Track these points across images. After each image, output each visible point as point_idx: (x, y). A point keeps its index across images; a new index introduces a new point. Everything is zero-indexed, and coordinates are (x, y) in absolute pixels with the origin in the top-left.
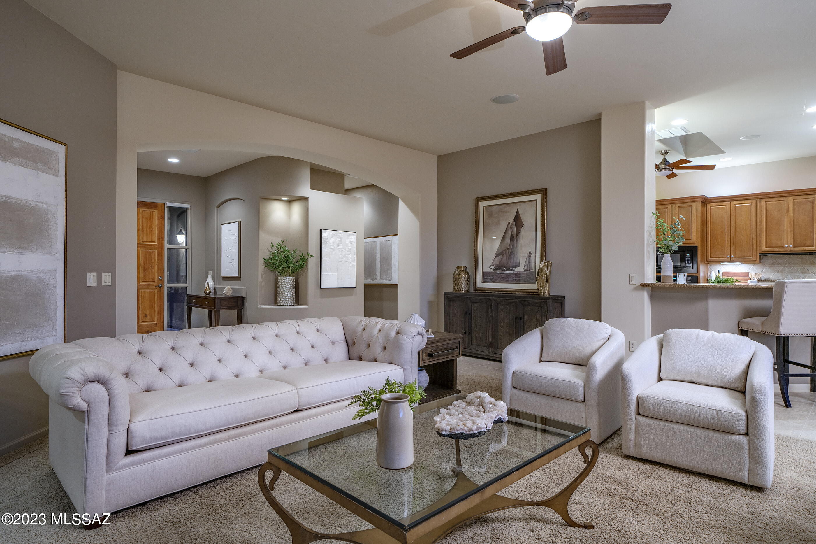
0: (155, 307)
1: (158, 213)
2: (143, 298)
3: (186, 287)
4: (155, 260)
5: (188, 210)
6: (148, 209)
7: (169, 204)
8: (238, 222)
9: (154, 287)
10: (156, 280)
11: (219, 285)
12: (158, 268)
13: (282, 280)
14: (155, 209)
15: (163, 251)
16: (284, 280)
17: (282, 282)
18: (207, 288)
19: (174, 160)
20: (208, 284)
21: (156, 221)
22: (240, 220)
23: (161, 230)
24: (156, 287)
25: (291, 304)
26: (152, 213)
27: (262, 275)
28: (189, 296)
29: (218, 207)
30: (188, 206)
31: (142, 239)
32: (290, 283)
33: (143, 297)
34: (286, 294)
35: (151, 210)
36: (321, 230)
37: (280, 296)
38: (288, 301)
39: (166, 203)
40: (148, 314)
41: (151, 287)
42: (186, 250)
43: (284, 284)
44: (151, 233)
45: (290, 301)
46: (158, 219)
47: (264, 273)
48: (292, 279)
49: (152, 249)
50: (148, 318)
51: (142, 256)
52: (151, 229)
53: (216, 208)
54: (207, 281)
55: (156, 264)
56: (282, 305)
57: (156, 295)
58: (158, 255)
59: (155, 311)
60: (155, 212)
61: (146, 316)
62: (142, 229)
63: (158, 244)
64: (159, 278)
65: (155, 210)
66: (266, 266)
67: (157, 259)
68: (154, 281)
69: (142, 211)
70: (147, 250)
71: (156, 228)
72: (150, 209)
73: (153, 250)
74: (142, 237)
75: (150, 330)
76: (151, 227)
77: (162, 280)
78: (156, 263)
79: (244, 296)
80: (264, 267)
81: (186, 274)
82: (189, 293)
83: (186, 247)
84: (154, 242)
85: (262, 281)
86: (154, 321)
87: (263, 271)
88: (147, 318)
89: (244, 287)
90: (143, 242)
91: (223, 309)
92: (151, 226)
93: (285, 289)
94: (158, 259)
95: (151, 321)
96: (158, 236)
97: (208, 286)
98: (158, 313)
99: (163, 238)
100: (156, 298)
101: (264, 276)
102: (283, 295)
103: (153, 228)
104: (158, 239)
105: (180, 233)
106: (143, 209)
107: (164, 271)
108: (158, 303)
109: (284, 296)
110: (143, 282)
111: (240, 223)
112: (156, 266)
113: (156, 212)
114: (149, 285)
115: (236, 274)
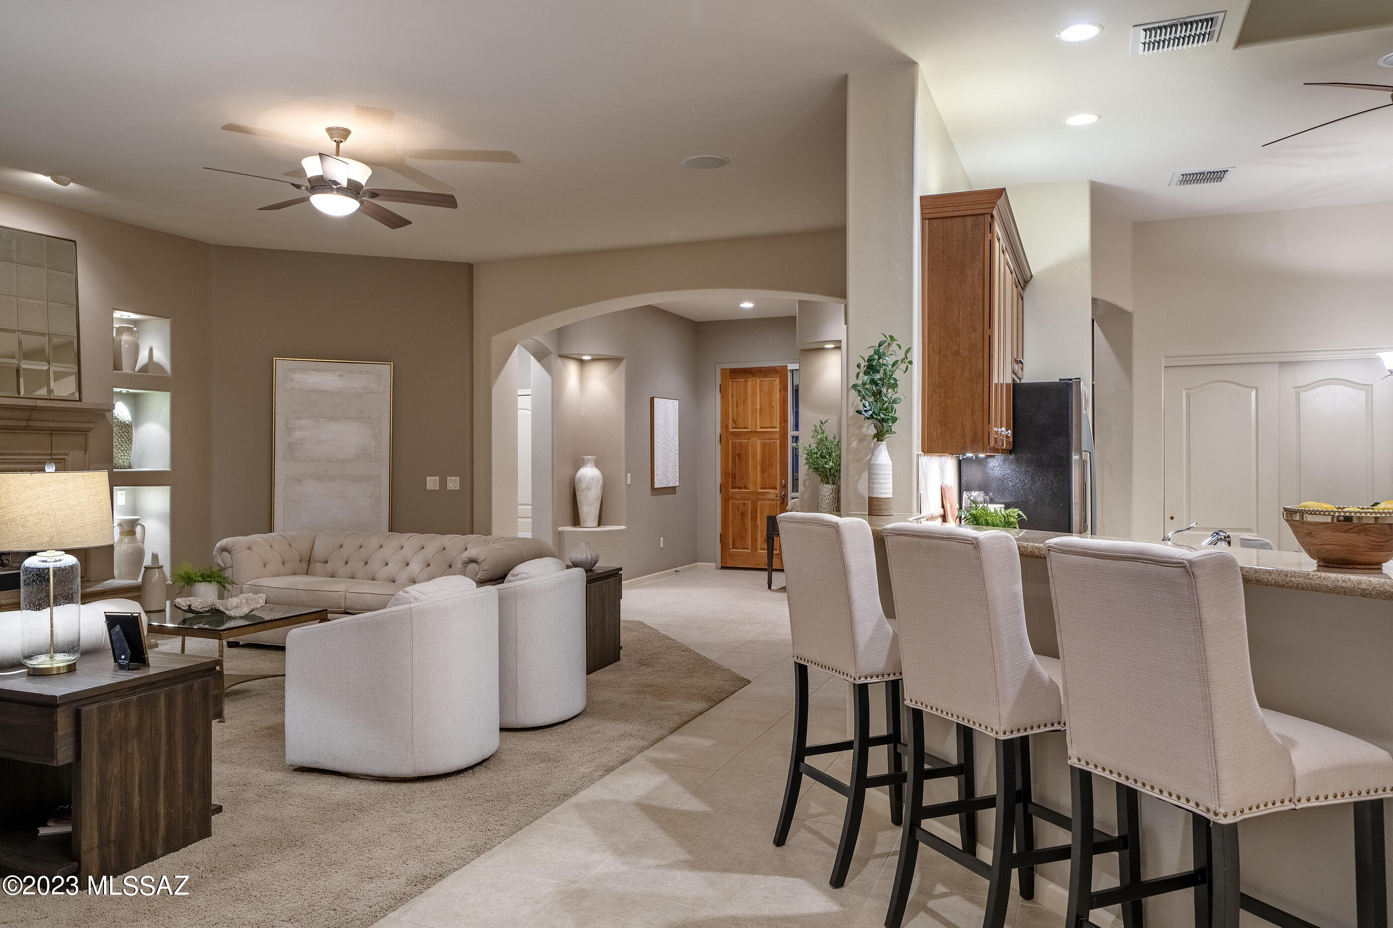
1: (780, 383)
4: (776, 455)
6: (767, 377)
7: (792, 367)
10: (778, 486)
12: (780, 467)
14: (776, 377)
15: (786, 440)
19: (747, 305)
21: (777, 395)
23: (784, 408)
24: (777, 496)
26: (773, 383)
33: (762, 511)
35: (771, 379)
39: (787, 366)
41: (771, 496)
44: (771, 414)
46: (780, 391)
49: (772, 439)
51: (760, 450)
52: (772, 408)
55: (778, 462)
57: (778, 509)
58: (780, 447)
60: (775, 381)
62: (760, 409)
63: (780, 430)
64: (781, 484)
65: (775, 379)
67: (778, 453)
68: (776, 488)
69: (760, 381)
70: (767, 441)
71: (778, 405)
72: (770, 377)
73: (774, 440)
74: (760, 422)
77: (785, 486)
78: (778, 460)
84: (775, 428)
85: (804, 491)
90: (761, 429)
92: (771, 403)
94: (781, 453)
96: (780, 418)
99: (786, 421)
103: (774, 406)
104: (781, 422)
106: (761, 379)
107: (788, 472)
110: (762, 488)
112: (778, 465)
113: (777, 381)
114: (769, 493)
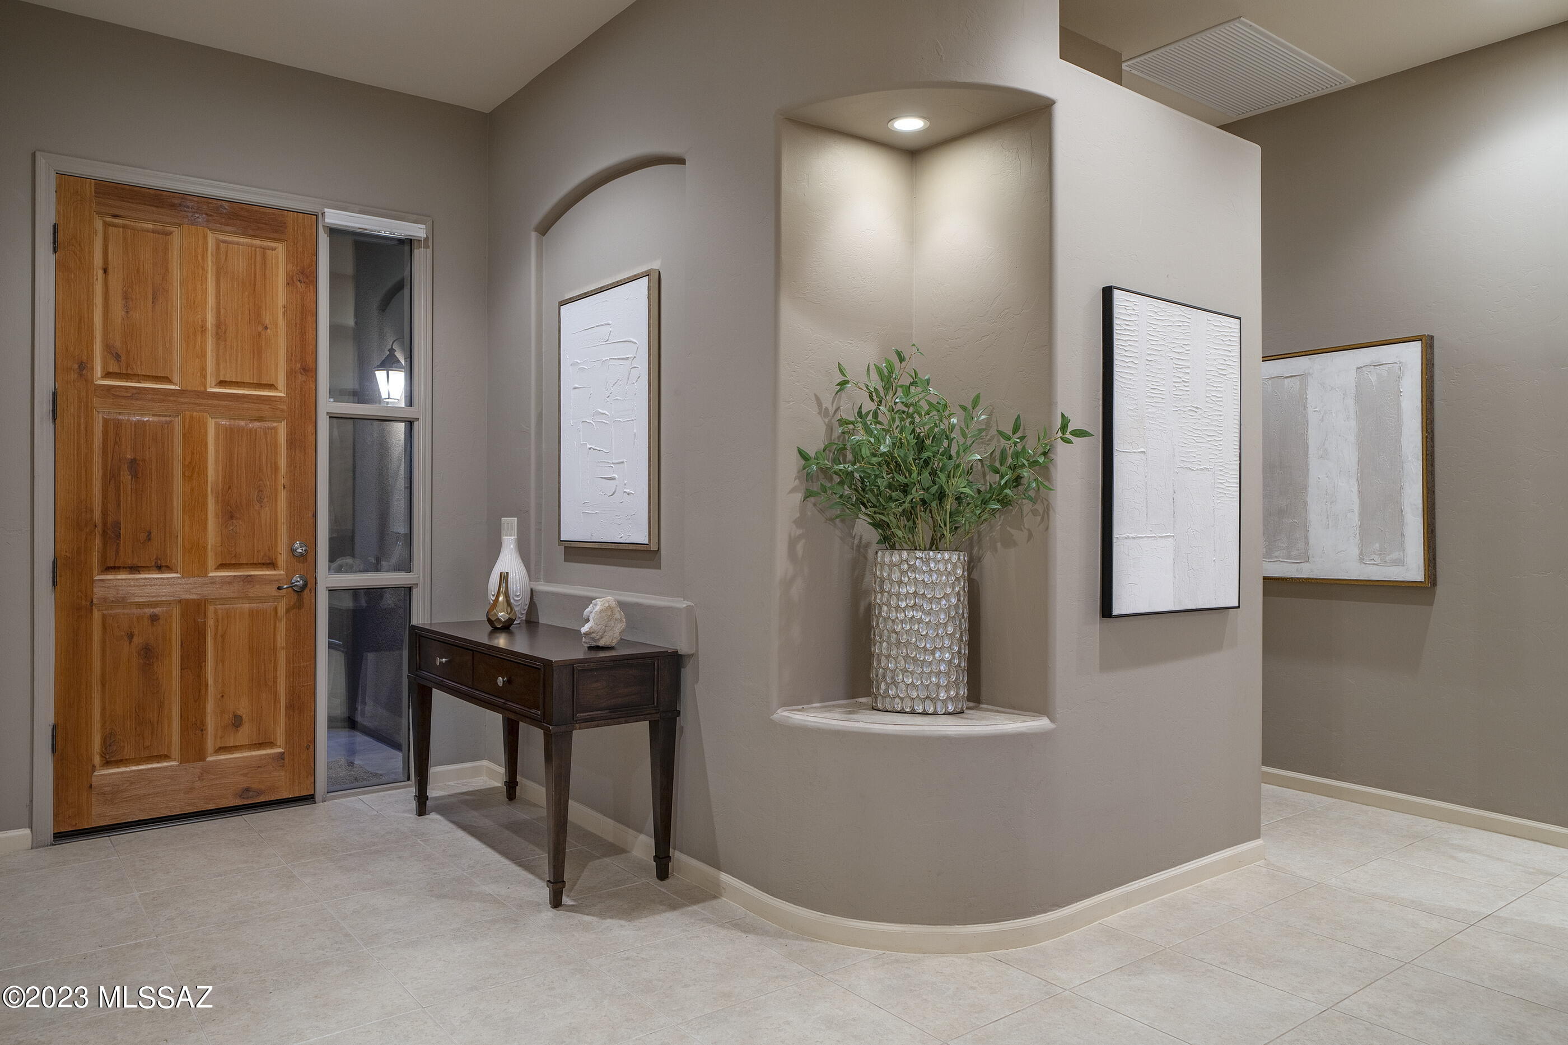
0: (275, 678)
1: (292, 257)
2: (223, 641)
3: (409, 589)
4: (276, 468)
5: (416, 252)
6: (245, 234)
7: (335, 217)
8: (647, 274)
9: (271, 590)
10: (282, 557)
11: (548, 580)
12: (290, 503)
13: (903, 573)
14: (275, 240)
15: (310, 428)
16: (913, 568)
17: (900, 583)
18: (501, 598)
20: (504, 577)
21: (280, 294)
22: (656, 265)
23: (303, 334)
24: (279, 588)
25: (951, 708)
26: (264, 256)
27: (792, 544)
28: (420, 638)
29: (545, 228)
30: (417, 231)
31: (218, 370)
32: (949, 590)
33: (223, 636)
34: (925, 649)
35: (257, 242)
36: (1107, 294)
37: (888, 656)
38: (938, 686)
39: (323, 214)
40: (243, 711)
41: (256, 591)
42: (410, 424)
43: (915, 594)
44: (258, 347)
45: (947, 689)
46: (290, 282)
47: (799, 532)
48: (955, 566)
49: (260, 419)
50: (244, 734)
51: (217, 451)
52: (260, 328)
53: (534, 235)
54: (500, 567)
55: (280, 488)
56: (902, 712)
57: (282, 627)
58: (291, 444)
59: (276, 700)
60: (274, 249)
61: (237, 722)
62: (218, 325)
63: (287, 394)
64: (293, 551)
65: (273, 246)
66: (808, 495)
67: (282, 462)
68: (272, 565)
69: (218, 243)
70: (242, 423)
71: (282, 322)
72: (254, 236)
73: (268, 424)
74: (218, 364)
75: (254, 786)
76: (256, 317)
77: (306, 559)
78: (281, 481)
79: (683, 647)
80: (799, 496)
81: (407, 532)
82: (420, 618)
83: (411, 413)
84: (271, 386)
86: (271, 744)
87: (795, 522)
88: (241, 730)
89: (682, 604)
90: (222, 383)
91: (586, 720)
92: (258, 314)
93: (920, 621)
94: (291, 463)
95: (260, 745)
96: (289, 359)
97: (503, 589)
98: (291, 707)
99: (309, 370)
100: (281, 641)
101: (800, 547)
102: (906, 657)
103: (267, 322)
104: (291, 375)
105: (389, 363)
106: (222, 236)
107: (315, 515)
108: (288, 662)
109: (915, 660)
110: (222, 566)
111: (656, 282)
112: (282, 496)
113: (279, 254)
114: (248, 580)
115: (639, 535)
